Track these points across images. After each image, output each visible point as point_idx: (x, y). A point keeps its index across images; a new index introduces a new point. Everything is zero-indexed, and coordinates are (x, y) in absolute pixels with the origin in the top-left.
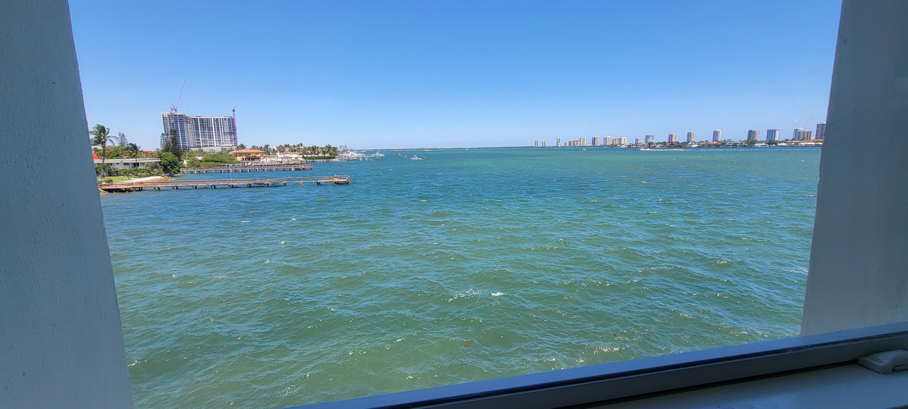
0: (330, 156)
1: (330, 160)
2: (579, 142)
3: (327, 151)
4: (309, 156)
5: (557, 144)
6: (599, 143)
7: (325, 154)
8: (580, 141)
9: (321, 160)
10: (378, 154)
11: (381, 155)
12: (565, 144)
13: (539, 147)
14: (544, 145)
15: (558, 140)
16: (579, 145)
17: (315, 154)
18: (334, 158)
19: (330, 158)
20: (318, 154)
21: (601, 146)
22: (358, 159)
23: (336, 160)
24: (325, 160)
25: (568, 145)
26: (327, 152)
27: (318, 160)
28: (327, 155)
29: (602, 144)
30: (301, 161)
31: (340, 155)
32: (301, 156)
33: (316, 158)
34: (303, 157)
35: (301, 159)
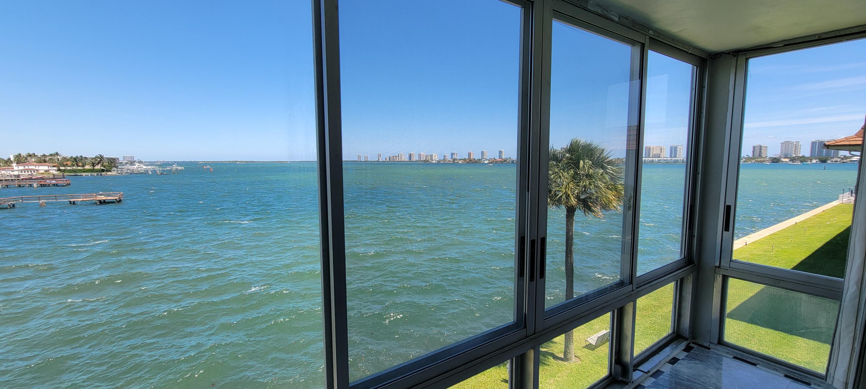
0: (102, 168)
1: (103, 173)
2: (398, 157)
3: (97, 162)
4: (69, 168)
5: (379, 159)
6: (415, 158)
7: (93, 166)
8: (399, 156)
9: (89, 174)
10: (175, 167)
11: (179, 168)
12: (386, 158)
13: (362, 161)
14: (366, 160)
15: (379, 155)
16: (398, 160)
17: (78, 166)
18: (109, 171)
19: (103, 171)
20: (83, 166)
21: (416, 161)
22: (146, 172)
23: (114, 173)
24: (95, 174)
25: (388, 160)
26: (99, 163)
27: (84, 174)
28: (98, 167)
29: (417, 159)
30: (54, 175)
31: (120, 167)
32: (56, 168)
33: (80, 171)
34: (59, 170)
35: (55, 172)
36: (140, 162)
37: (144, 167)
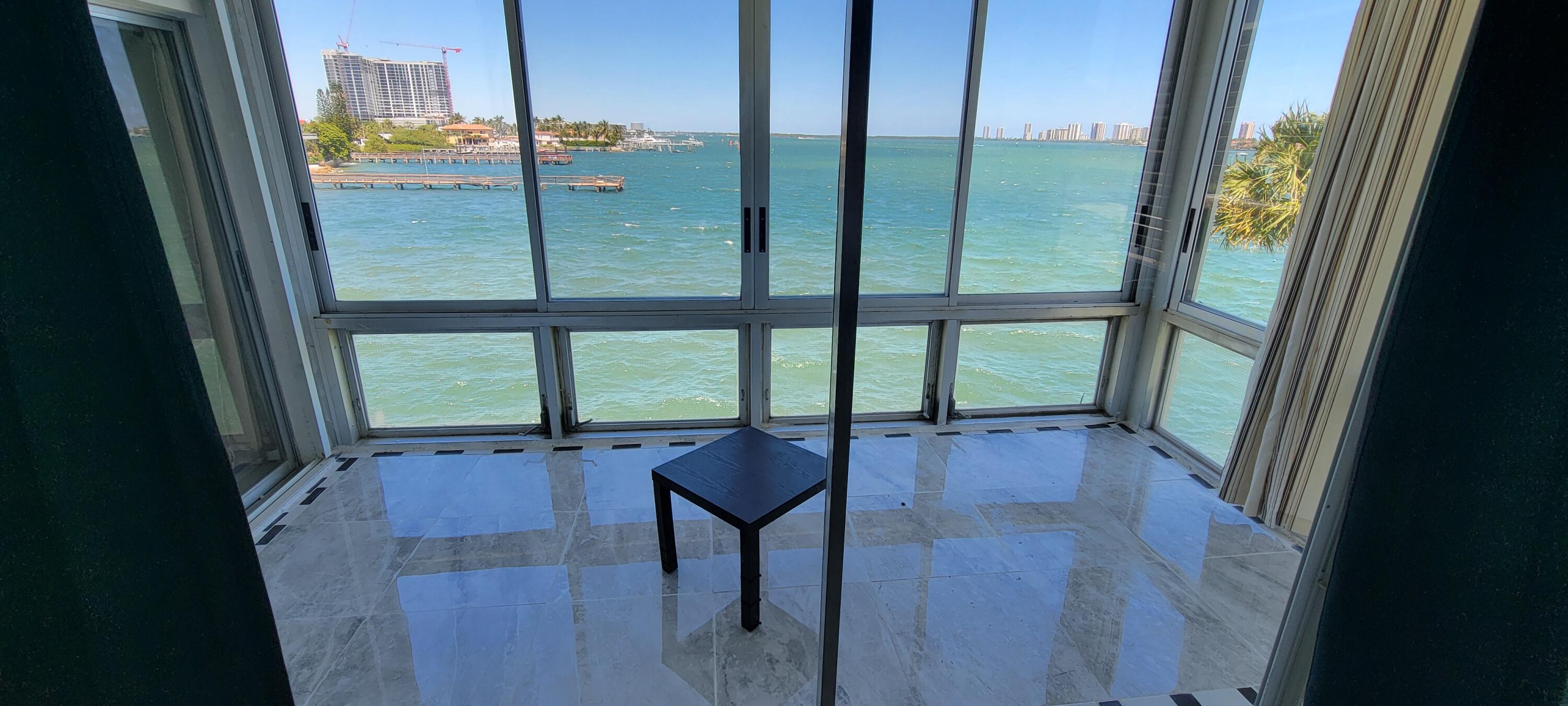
0: (606, 140)
1: (608, 148)
2: (1066, 132)
3: (601, 131)
4: (571, 139)
5: (1025, 135)
6: (1105, 135)
7: (597, 137)
8: (1069, 130)
9: (592, 149)
10: (692, 141)
11: (698, 143)
12: (1040, 135)
13: (990, 139)
14: (999, 136)
15: (1028, 127)
16: (1065, 138)
17: (581, 136)
18: (614, 145)
19: (607, 144)
20: (586, 137)
21: (1107, 141)
22: (655, 149)
23: (618, 148)
24: (598, 149)
25: (1044, 137)
26: (602, 133)
27: (587, 148)
28: (602, 139)
29: (1110, 138)
30: (556, 148)
31: (626, 139)
32: (558, 139)
33: (583, 144)
34: (562, 142)
35: (558, 145)
36: (650, 133)
37: (655, 140)
